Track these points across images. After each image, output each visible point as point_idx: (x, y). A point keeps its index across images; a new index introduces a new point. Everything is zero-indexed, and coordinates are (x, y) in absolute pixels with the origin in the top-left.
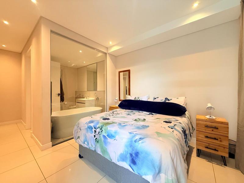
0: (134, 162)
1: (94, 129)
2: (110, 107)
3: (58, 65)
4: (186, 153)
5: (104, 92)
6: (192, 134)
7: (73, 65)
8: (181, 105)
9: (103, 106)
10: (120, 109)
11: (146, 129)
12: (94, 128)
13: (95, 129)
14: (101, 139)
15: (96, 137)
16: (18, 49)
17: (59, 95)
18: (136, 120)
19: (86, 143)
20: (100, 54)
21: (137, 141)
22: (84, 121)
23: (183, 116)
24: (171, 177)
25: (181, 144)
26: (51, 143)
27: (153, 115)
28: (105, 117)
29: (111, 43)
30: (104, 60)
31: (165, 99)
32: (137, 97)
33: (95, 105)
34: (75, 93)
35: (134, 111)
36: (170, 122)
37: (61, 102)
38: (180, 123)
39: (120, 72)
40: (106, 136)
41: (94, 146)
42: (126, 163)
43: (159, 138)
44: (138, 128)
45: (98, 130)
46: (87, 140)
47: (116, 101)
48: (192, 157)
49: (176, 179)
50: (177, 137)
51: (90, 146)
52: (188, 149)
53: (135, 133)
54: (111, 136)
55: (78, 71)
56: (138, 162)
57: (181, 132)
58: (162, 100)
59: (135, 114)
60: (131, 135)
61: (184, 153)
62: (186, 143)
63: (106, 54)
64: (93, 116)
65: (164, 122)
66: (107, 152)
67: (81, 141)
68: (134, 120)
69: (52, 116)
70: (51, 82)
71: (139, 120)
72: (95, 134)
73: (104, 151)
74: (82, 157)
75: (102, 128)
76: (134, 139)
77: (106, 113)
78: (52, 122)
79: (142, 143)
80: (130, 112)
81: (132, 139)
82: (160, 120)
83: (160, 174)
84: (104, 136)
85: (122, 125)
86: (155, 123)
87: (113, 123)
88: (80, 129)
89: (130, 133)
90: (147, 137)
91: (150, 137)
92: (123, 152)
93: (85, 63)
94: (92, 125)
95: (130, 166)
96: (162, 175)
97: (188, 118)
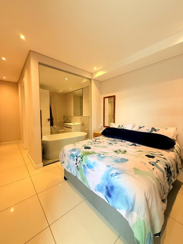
0: (109, 195)
1: (75, 158)
2: (94, 133)
3: (47, 92)
4: (167, 191)
5: (89, 117)
6: (179, 170)
7: (61, 91)
8: (170, 137)
9: (88, 132)
10: (103, 137)
11: (124, 163)
12: (75, 156)
13: (77, 158)
14: (81, 167)
15: (77, 165)
16: (15, 80)
17: (49, 120)
18: (116, 151)
19: (69, 168)
20: (85, 80)
21: (113, 175)
22: (68, 148)
23: (171, 149)
24: (143, 217)
25: (161, 184)
26: (42, 163)
27: (136, 146)
28: (87, 146)
29: (95, 68)
30: (89, 86)
31: (152, 128)
32: (121, 125)
33: (81, 129)
34: (63, 117)
35: (117, 140)
36: (153, 157)
37: (51, 126)
38: (165, 158)
39: (104, 98)
40: (86, 165)
41: (76, 173)
42: (102, 194)
43: (135, 176)
44: (117, 161)
45: (79, 159)
46: (70, 166)
47: (100, 127)
48: (178, 193)
49: (149, 220)
50: (156, 176)
51: (73, 172)
52: (171, 188)
53: (112, 166)
54: (89, 166)
55: (65, 96)
56: (113, 195)
57: (164, 170)
58: (148, 130)
59: (117, 143)
60: (109, 168)
61: (164, 193)
62: (169, 181)
63: (91, 80)
64: (76, 144)
65: (146, 156)
66: (86, 181)
67: (65, 166)
68: (115, 152)
69: (42, 140)
70: (41, 111)
71: (119, 151)
72: (76, 162)
73: (84, 179)
74: (67, 179)
75: (82, 157)
76: (110, 173)
77: (88, 140)
78: (43, 145)
79: (118, 178)
80: (113, 141)
81: (108, 172)
82: (142, 153)
83: (133, 212)
84: (84, 166)
85: (101, 156)
86: (135, 156)
87: (93, 153)
88: (65, 155)
89: (108, 166)
90: (123, 173)
91: (126, 173)
92: (100, 183)
93: (71, 89)
94: (74, 153)
95: (106, 198)
96: (134, 213)
97: (177, 152)
